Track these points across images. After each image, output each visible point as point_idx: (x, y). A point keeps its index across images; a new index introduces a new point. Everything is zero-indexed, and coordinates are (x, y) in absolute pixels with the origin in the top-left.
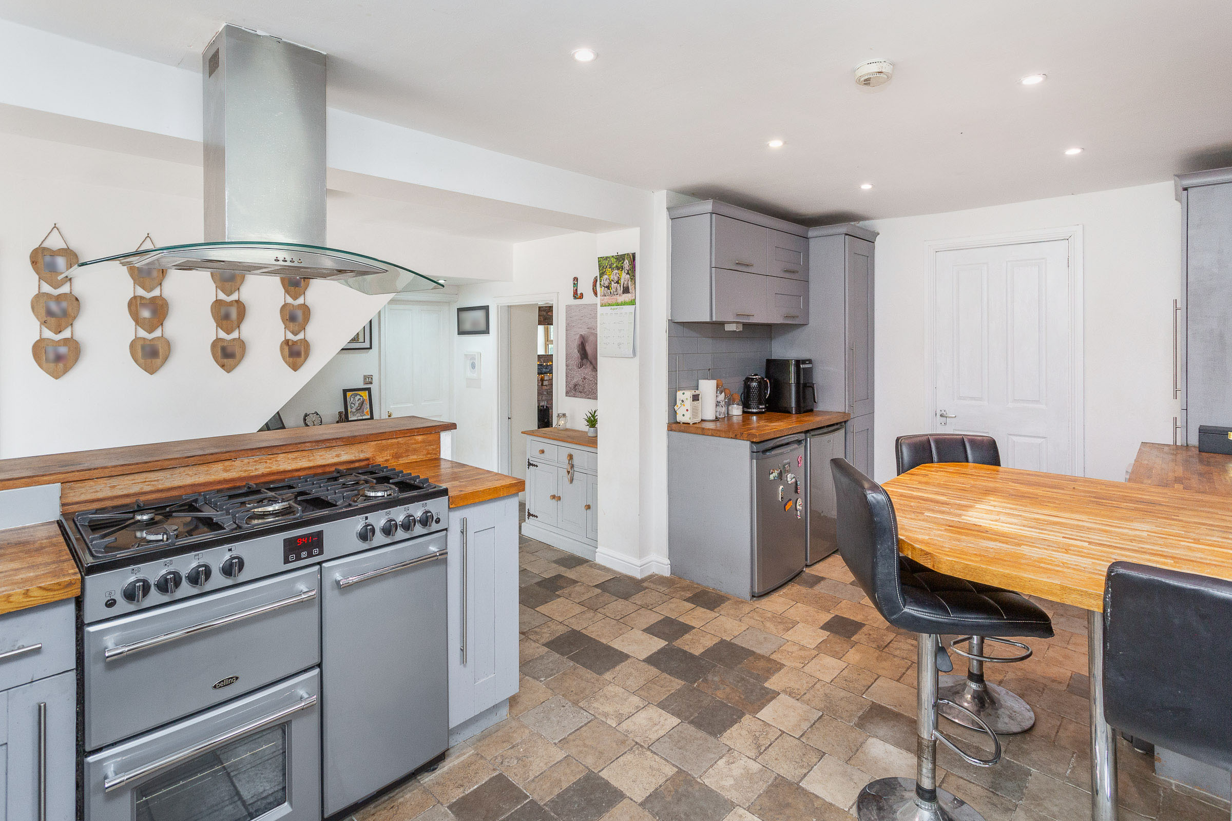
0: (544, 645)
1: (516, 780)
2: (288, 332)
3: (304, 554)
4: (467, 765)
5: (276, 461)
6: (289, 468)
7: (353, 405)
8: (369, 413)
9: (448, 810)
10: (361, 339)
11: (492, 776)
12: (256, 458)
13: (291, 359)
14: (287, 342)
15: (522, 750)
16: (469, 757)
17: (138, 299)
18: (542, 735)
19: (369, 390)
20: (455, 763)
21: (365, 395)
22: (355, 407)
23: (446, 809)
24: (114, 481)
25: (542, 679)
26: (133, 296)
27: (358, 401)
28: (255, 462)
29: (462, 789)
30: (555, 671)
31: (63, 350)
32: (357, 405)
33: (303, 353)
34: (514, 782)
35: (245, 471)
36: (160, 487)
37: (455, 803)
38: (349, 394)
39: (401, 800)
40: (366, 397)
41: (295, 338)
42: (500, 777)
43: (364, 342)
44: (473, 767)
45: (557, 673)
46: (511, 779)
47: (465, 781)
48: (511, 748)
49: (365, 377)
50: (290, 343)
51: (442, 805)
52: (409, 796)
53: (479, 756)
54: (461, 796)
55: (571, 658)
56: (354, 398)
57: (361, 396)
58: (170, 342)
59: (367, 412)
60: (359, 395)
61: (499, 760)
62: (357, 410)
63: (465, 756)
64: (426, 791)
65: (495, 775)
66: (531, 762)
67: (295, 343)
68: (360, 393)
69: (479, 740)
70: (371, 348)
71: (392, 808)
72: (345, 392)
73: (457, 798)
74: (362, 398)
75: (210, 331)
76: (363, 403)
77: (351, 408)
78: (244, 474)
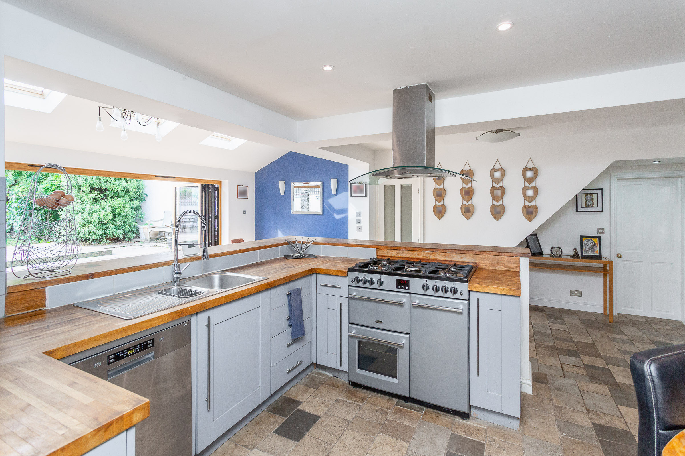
0: (593, 423)
1: (486, 451)
2: (526, 201)
3: (402, 287)
4: (477, 429)
5: (436, 255)
6: (441, 259)
7: (587, 246)
8: (598, 252)
9: (450, 434)
10: (595, 205)
11: (480, 441)
12: (429, 252)
13: (528, 216)
14: (525, 206)
15: (506, 446)
16: (482, 428)
17: (463, 188)
18: (524, 451)
19: (599, 238)
20: (474, 425)
21: (596, 240)
22: (588, 248)
23: (451, 433)
24: (388, 251)
25: (564, 434)
26: (462, 187)
27: (590, 243)
28: (428, 253)
29: (464, 434)
30: (578, 437)
31: (441, 209)
32: (590, 246)
33: (534, 212)
34: (485, 451)
35: (425, 256)
36: (400, 256)
37: (455, 435)
38: (584, 239)
39: (442, 417)
40: (597, 242)
41: (530, 205)
42: (483, 445)
43: (598, 207)
44: (478, 432)
45: (579, 439)
46: (485, 449)
47: (469, 432)
48: (503, 442)
49: (598, 229)
50: (527, 207)
51: (451, 431)
52: (447, 418)
53: (486, 431)
54: (460, 435)
55: (601, 441)
56: (588, 242)
57: (593, 241)
58: (474, 206)
59: (597, 252)
60: (591, 240)
61: (491, 440)
62: (589, 249)
63: (481, 426)
64: (453, 423)
65: (482, 442)
66: (503, 453)
67: (529, 207)
68: (592, 239)
69: (494, 427)
70: (602, 211)
71: (437, 417)
72: (581, 237)
73: (458, 434)
74: (593, 242)
75: (490, 201)
76: (594, 245)
77: (585, 248)
78: (425, 258)
